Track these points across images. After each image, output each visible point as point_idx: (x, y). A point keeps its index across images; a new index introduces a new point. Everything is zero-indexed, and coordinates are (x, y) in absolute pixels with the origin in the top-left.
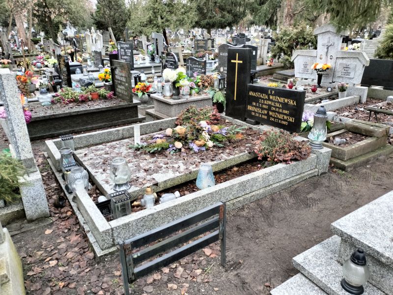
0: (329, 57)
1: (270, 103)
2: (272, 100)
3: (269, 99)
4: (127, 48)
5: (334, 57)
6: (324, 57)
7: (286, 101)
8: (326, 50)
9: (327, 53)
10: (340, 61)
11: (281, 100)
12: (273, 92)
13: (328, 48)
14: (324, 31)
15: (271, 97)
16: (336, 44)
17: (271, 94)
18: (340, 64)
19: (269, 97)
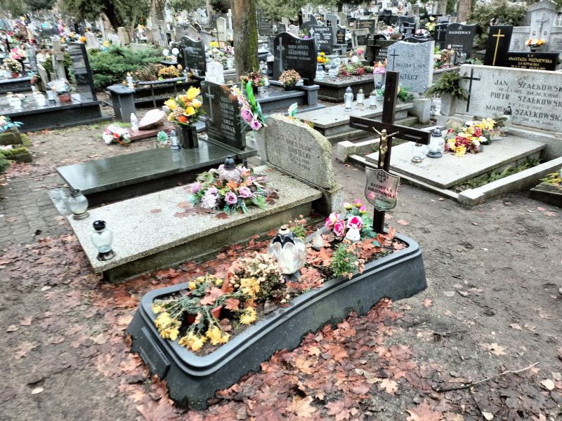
0: (543, 33)
1: (528, 64)
2: (530, 62)
3: (528, 61)
4: (325, 32)
5: (548, 33)
6: (537, 33)
7: (543, 61)
8: (540, 26)
9: (541, 29)
10: (555, 36)
11: (539, 61)
12: (532, 56)
13: (542, 25)
14: (539, 8)
15: (530, 59)
16: (551, 19)
17: (530, 57)
18: (555, 39)
19: (528, 60)
